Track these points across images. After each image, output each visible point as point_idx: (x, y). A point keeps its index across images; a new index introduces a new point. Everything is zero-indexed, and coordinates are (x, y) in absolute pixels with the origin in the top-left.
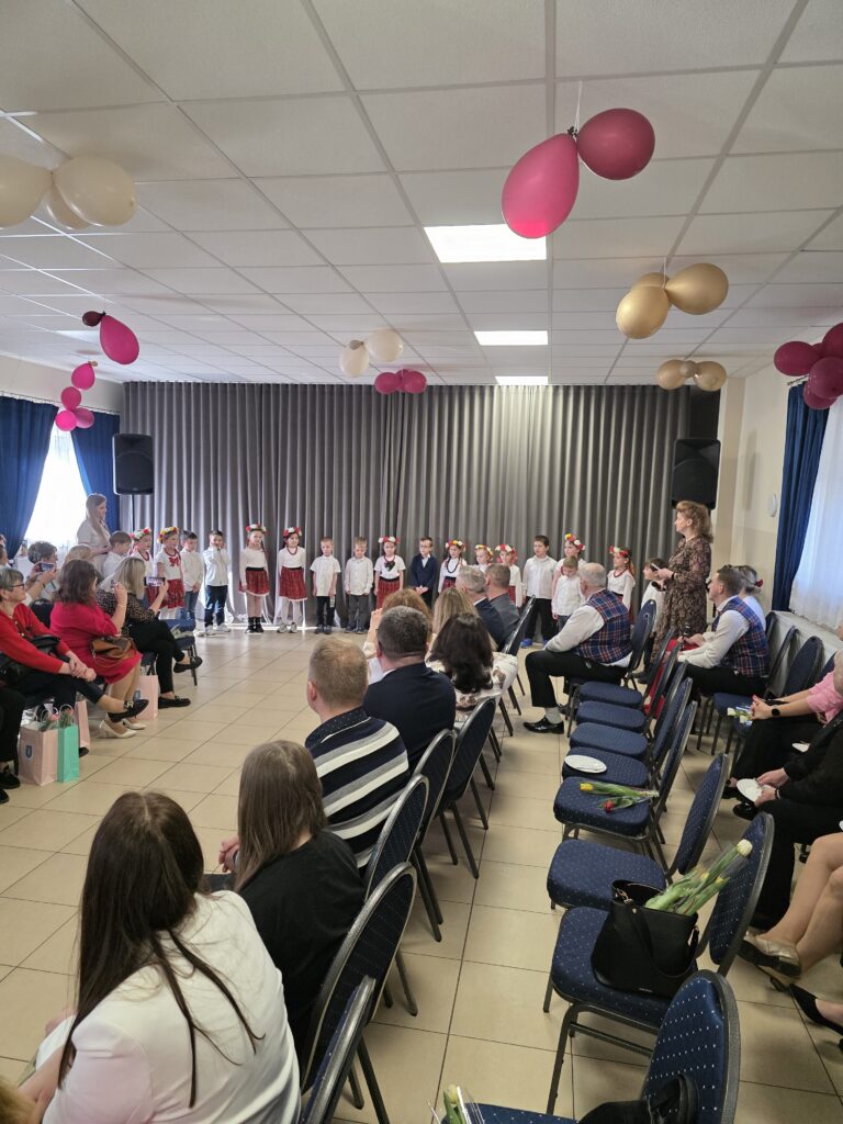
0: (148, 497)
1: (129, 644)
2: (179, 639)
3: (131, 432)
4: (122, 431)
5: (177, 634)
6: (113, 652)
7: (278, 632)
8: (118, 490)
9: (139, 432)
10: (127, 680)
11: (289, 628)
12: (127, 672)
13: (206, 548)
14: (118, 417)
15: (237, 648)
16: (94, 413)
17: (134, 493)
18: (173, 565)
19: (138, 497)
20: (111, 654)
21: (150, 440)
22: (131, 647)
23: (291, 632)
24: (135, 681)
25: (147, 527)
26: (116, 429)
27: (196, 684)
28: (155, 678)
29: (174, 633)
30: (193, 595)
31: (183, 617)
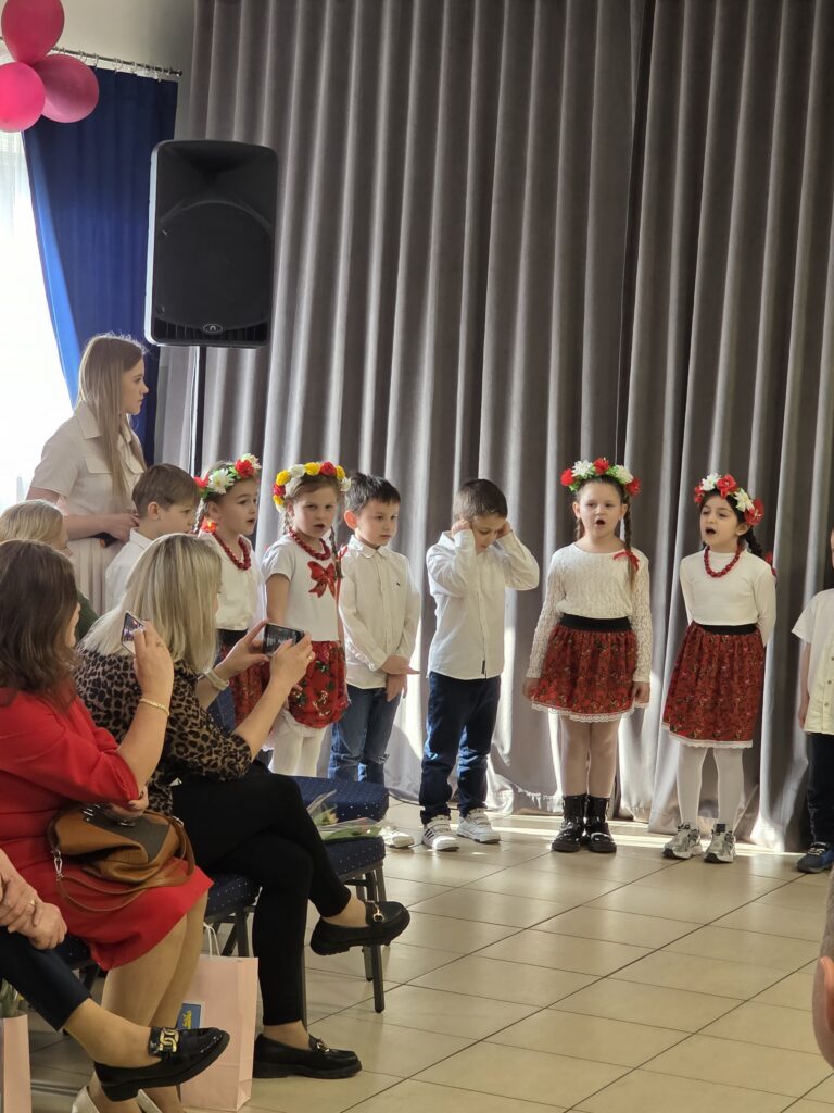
0: (249, 355)
1: (171, 839)
2: (332, 842)
3: (209, 136)
4: (183, 132)
5: (328, 827)
6: (121, 856)
7: (668, 854)
8: (156, 333)
9: (236, 137)
10: (164, 956)
11: (705, 845)
12: (164, 929)
13: (431, 539)
14: (175, 85)
15: (517, 900)
16: (102, 75)
17: (206, 340)
18: (319, 591)
19: (219, 355)
20: (112, 868)
21: (269, 161)
22: (177, 853)
23: (711, 859)
24: (184, 972)
25: (243, 455)
26: (164, 126)
27: (379, 1008)
28: (250, 966)
29: (317, 820)
30: (378, 707)
31: (344, 774)
